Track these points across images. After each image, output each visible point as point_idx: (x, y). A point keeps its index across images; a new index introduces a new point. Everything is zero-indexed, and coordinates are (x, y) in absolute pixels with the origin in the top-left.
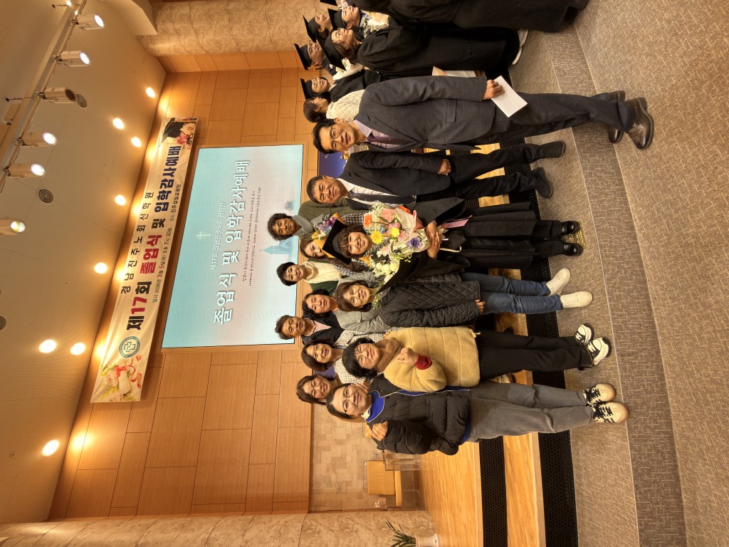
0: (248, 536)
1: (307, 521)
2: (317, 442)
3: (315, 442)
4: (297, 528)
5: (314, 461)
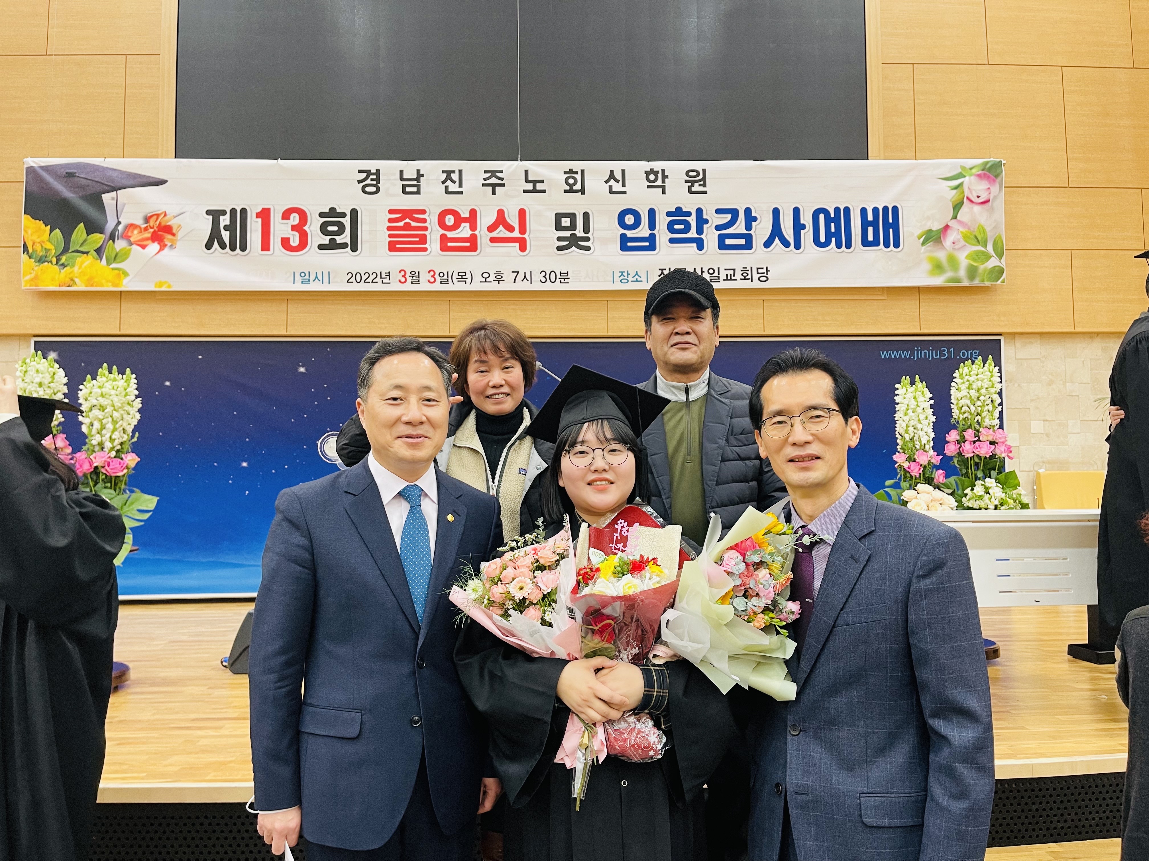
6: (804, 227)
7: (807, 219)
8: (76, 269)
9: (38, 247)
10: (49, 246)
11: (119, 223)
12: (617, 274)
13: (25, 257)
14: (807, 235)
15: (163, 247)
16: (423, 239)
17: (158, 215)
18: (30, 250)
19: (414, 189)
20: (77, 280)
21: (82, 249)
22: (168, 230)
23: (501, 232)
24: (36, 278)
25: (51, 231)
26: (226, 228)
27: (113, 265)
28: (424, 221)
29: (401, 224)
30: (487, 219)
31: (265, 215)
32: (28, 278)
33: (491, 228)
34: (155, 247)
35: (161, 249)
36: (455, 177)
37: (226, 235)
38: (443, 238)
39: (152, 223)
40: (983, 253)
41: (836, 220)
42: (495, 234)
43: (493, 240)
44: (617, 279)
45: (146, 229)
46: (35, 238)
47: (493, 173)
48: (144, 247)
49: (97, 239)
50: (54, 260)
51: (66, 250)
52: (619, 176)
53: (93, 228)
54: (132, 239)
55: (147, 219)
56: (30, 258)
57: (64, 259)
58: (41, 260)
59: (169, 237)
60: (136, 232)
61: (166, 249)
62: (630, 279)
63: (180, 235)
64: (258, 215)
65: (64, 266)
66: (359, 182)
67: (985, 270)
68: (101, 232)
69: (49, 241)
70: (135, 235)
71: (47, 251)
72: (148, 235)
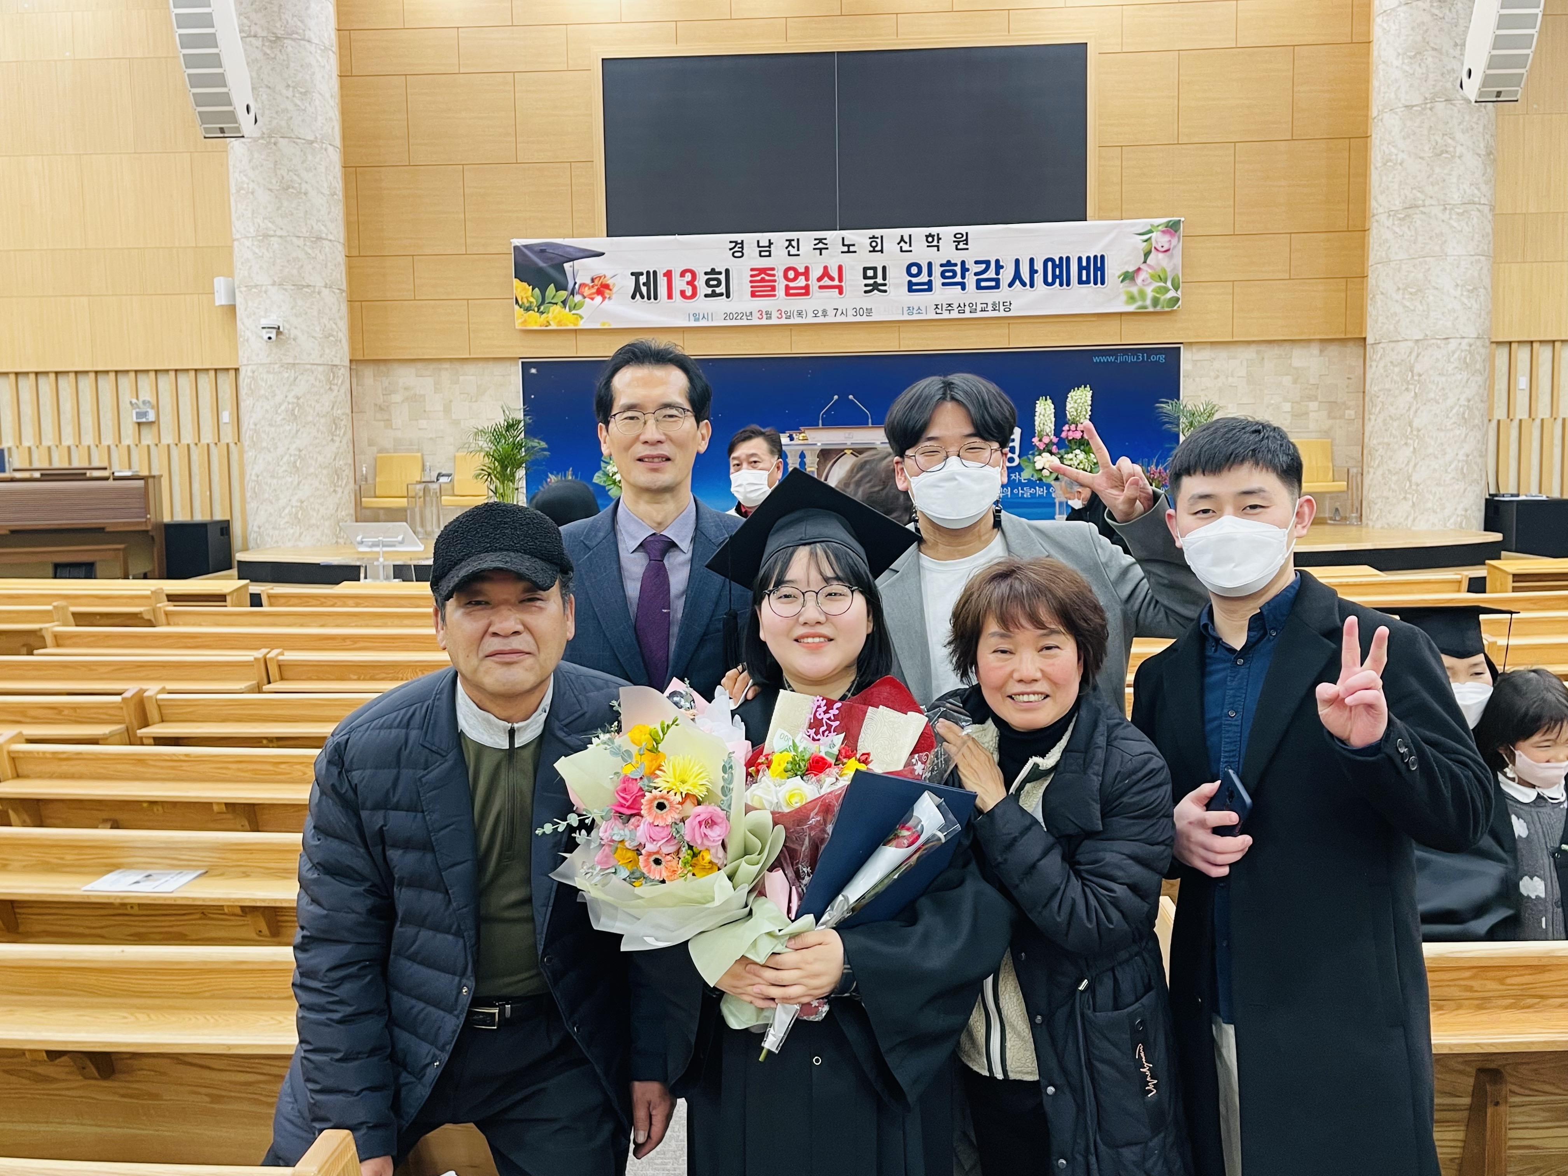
0: (326, 292)
1: (342, 370)
2: (447, 369)
3: (447, 365)
4: (334, 359)
5: (419, 365)
6: (1036, 272)
7: (1039, 266)
8: (550, 314)
9: (525, 301)
10: (532, 299)
11: (575, 283)
12: (906, 309)
13: (517, 307)
14: (1039, 278)
15: (604, 298)
16: (773, 288)
17: (600, 277)
18: (520, 303)
19: (767, 253)
20: (551, 322)
21: (553, 301)
22: (607, 287)
23: (826, 282)
24: (525, 321)
25: (533, 289)
26: (644, 284)
27: (574, 312)
28: (774, 275)
29: (759, 278)
30: (816, 273)
31: (668, 274)
32: (520, 321)
33: (820, 279)
34: (599, 299)
35: (603, 300)
36: (794, 243)
37: (644, 289)
38: (787, 288)
39: (596, 282)
40: (1164, 288)
41: (1060, 266)
42: (822, 283)
43: (821, 287)
44: (905, 312)
45: (593, 287)
46: (523, 294)
47: (820, 240)
48: (592, 299)
49: (563, 294)
50: (536, 309)
51: (543, 302)
52: (907, 239)
53: (561, 287)
54: (585, 294)
55: (593, 280)
56: (521, 307)
57: (542, 308)
58: (528, 309)
59: (607, 291)
60: (587, 288)
61: (607, 300)
62: (915, 311)
63: (614, 290)
64: (665, 275)
65: (542, 313)
66: (731, 249)
67: (1165, 300)
68: (566, 289)
69: (532, 296)
70: (587, 292)
71: (531, 303)
72: (594, 290)
